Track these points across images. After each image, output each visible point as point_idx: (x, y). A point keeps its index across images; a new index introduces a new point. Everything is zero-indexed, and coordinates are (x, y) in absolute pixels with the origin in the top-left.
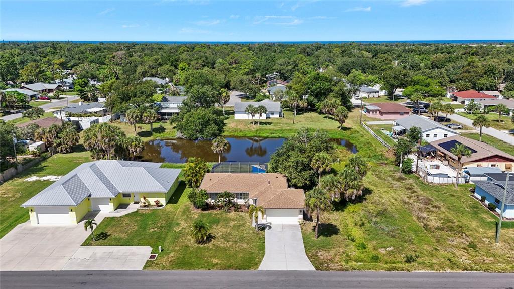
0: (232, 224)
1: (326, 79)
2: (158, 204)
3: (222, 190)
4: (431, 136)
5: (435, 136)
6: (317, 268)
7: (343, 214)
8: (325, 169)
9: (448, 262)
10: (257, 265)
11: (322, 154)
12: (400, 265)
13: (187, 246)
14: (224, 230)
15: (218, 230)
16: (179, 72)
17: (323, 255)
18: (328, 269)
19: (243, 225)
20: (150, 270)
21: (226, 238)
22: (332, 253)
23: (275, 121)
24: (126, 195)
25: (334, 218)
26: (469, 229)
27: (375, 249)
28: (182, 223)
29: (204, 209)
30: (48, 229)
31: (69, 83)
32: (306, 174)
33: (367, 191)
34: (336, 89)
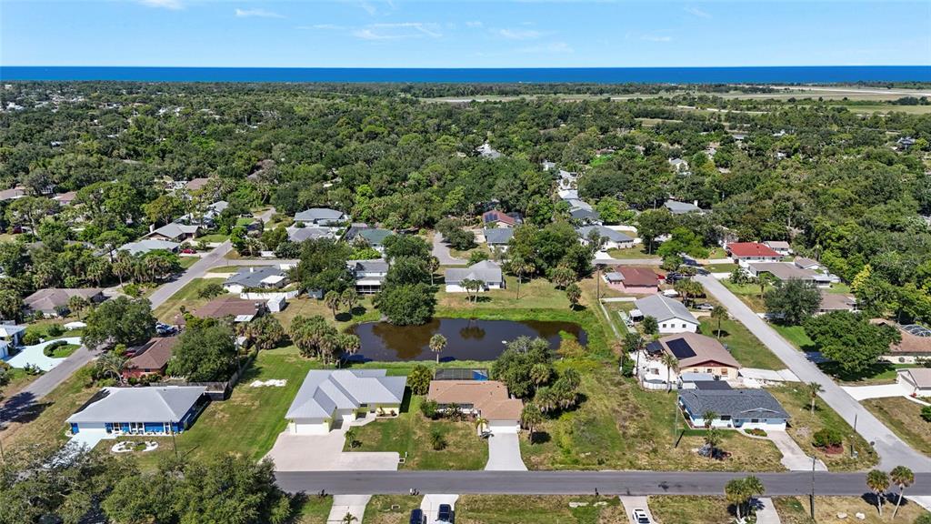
0: (460, 432)
1: (557, 239)
2: (393, 414)
3: (450, 401)
4: (669, 326)
5: (673, 326)
6: (529, 469)
7: (557, 422)
8: (542, 381)
9: (629, 464)
10: (483, 466)
11: (539, 366)
12: (593, 467)
13: (427, 452)
14: (454, 438)
15: (449, 438)
16: (358, 197)
17: (534, 459)
18: (537, 469)
19: (470, 433)
20: (403, 471)
21: (457, 445)
22: (542, 457)
23: (496, 296)
24: (364, 405)
25: (548, 426)
26: (659, 436)
27: (577, 454)
28: (418, 431)
29: (434, 419)
30: (307, 437)
31: (207, 219)
32: (525, 384)
33: (582, 398)
34: (571, 251)
